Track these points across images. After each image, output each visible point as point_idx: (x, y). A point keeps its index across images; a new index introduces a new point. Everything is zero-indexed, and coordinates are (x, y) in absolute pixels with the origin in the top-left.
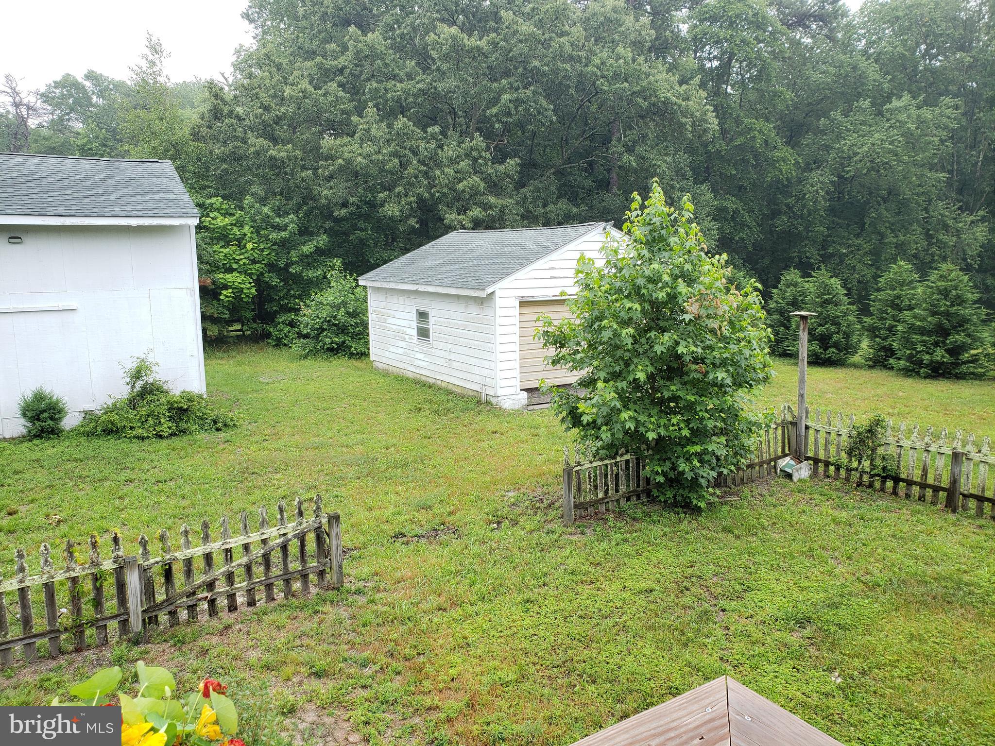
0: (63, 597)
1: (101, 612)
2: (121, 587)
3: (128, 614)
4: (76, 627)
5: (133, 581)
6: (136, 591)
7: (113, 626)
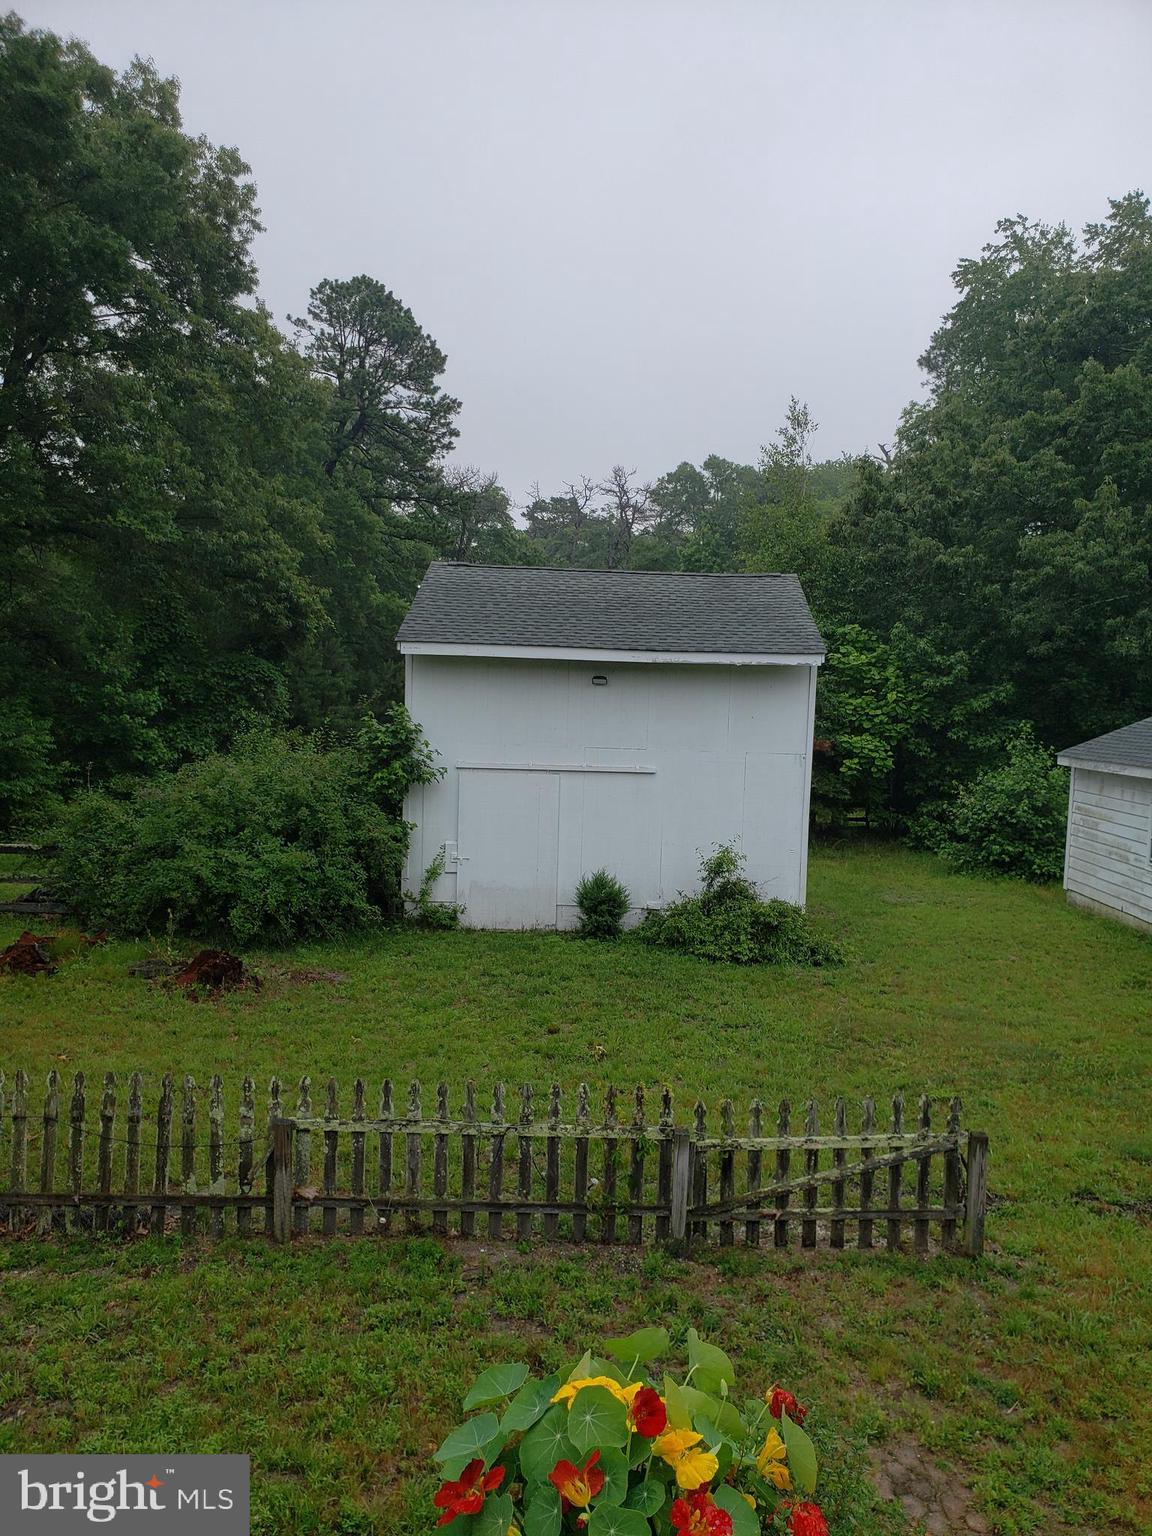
0: (596, 1162)
1: (638, 1197)
2: (666, 1168)
3: (670, 1210)
4: (606, 1209)
5: (681, 1164)
6: (683, 1180)
7: (650, 1219)
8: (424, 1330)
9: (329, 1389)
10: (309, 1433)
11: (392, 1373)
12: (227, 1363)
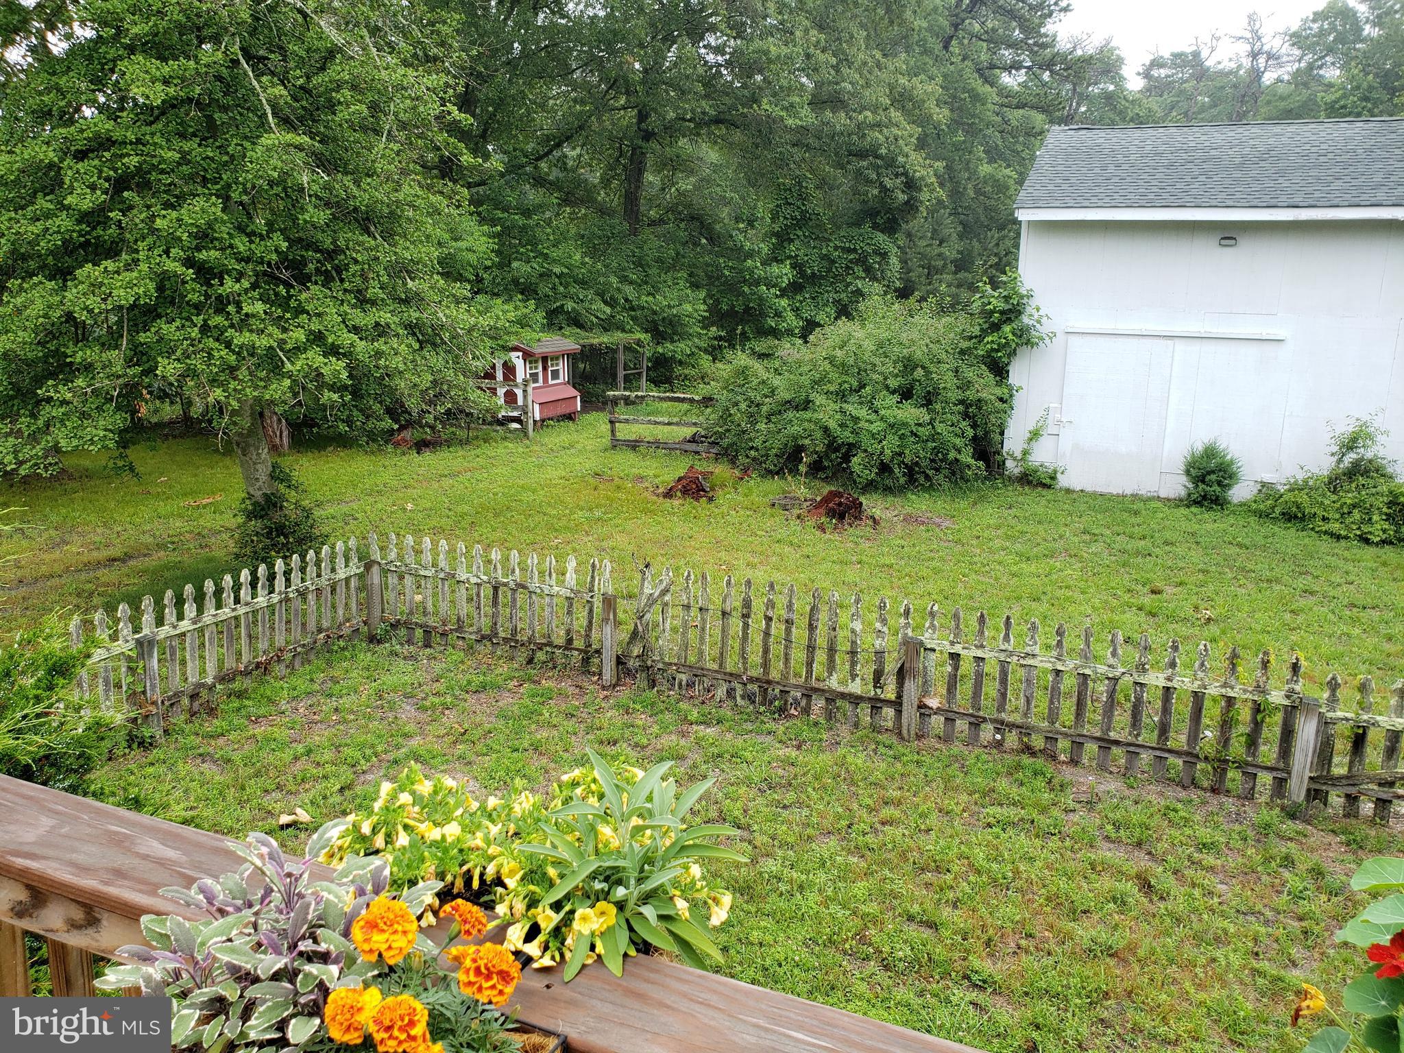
0: (1212, 713)
1: (1254, 755)
2: (1288, 734)
3: (1289, 773)
4: (1219, 760)
5: (1307, 732)
6: (1307, 750)
7: (1265, 779)
8: (1037, 836)
9: (955, 868)
10: (940, 900)
11: (1010, 866)
12: (868, 830)
